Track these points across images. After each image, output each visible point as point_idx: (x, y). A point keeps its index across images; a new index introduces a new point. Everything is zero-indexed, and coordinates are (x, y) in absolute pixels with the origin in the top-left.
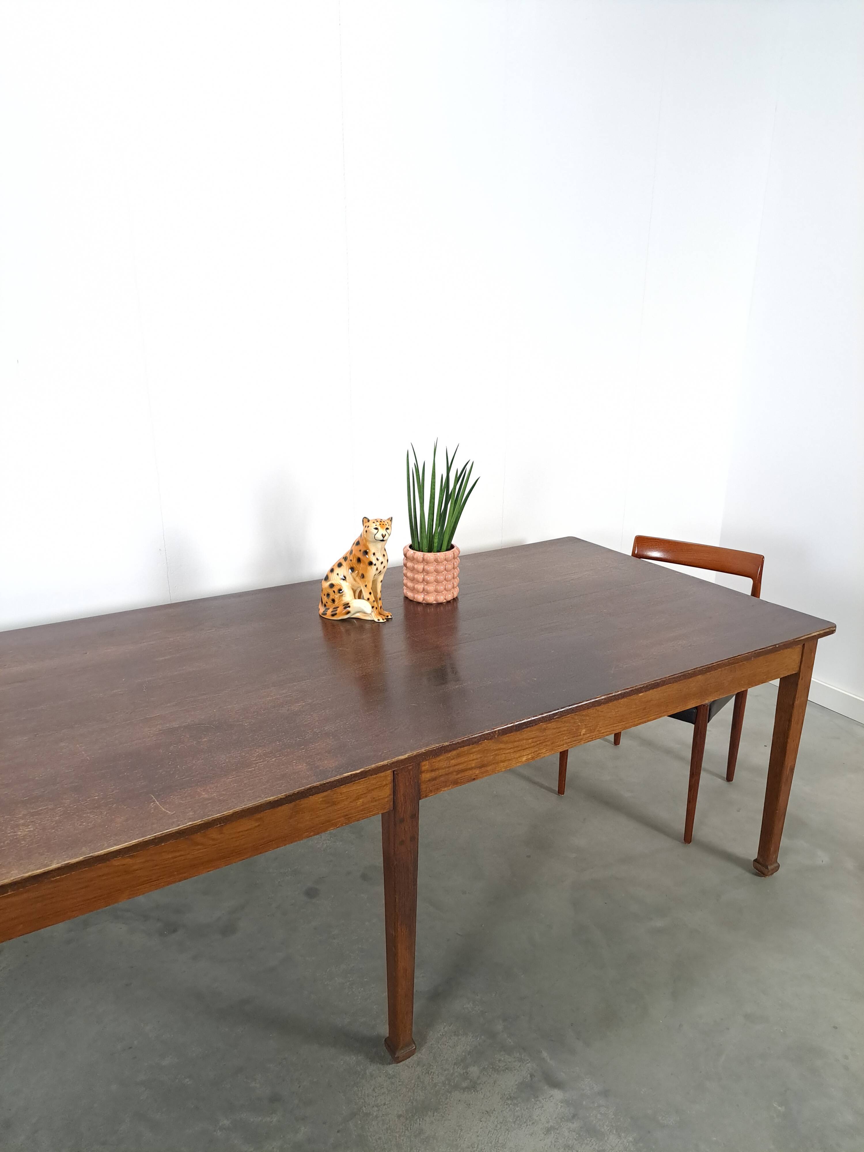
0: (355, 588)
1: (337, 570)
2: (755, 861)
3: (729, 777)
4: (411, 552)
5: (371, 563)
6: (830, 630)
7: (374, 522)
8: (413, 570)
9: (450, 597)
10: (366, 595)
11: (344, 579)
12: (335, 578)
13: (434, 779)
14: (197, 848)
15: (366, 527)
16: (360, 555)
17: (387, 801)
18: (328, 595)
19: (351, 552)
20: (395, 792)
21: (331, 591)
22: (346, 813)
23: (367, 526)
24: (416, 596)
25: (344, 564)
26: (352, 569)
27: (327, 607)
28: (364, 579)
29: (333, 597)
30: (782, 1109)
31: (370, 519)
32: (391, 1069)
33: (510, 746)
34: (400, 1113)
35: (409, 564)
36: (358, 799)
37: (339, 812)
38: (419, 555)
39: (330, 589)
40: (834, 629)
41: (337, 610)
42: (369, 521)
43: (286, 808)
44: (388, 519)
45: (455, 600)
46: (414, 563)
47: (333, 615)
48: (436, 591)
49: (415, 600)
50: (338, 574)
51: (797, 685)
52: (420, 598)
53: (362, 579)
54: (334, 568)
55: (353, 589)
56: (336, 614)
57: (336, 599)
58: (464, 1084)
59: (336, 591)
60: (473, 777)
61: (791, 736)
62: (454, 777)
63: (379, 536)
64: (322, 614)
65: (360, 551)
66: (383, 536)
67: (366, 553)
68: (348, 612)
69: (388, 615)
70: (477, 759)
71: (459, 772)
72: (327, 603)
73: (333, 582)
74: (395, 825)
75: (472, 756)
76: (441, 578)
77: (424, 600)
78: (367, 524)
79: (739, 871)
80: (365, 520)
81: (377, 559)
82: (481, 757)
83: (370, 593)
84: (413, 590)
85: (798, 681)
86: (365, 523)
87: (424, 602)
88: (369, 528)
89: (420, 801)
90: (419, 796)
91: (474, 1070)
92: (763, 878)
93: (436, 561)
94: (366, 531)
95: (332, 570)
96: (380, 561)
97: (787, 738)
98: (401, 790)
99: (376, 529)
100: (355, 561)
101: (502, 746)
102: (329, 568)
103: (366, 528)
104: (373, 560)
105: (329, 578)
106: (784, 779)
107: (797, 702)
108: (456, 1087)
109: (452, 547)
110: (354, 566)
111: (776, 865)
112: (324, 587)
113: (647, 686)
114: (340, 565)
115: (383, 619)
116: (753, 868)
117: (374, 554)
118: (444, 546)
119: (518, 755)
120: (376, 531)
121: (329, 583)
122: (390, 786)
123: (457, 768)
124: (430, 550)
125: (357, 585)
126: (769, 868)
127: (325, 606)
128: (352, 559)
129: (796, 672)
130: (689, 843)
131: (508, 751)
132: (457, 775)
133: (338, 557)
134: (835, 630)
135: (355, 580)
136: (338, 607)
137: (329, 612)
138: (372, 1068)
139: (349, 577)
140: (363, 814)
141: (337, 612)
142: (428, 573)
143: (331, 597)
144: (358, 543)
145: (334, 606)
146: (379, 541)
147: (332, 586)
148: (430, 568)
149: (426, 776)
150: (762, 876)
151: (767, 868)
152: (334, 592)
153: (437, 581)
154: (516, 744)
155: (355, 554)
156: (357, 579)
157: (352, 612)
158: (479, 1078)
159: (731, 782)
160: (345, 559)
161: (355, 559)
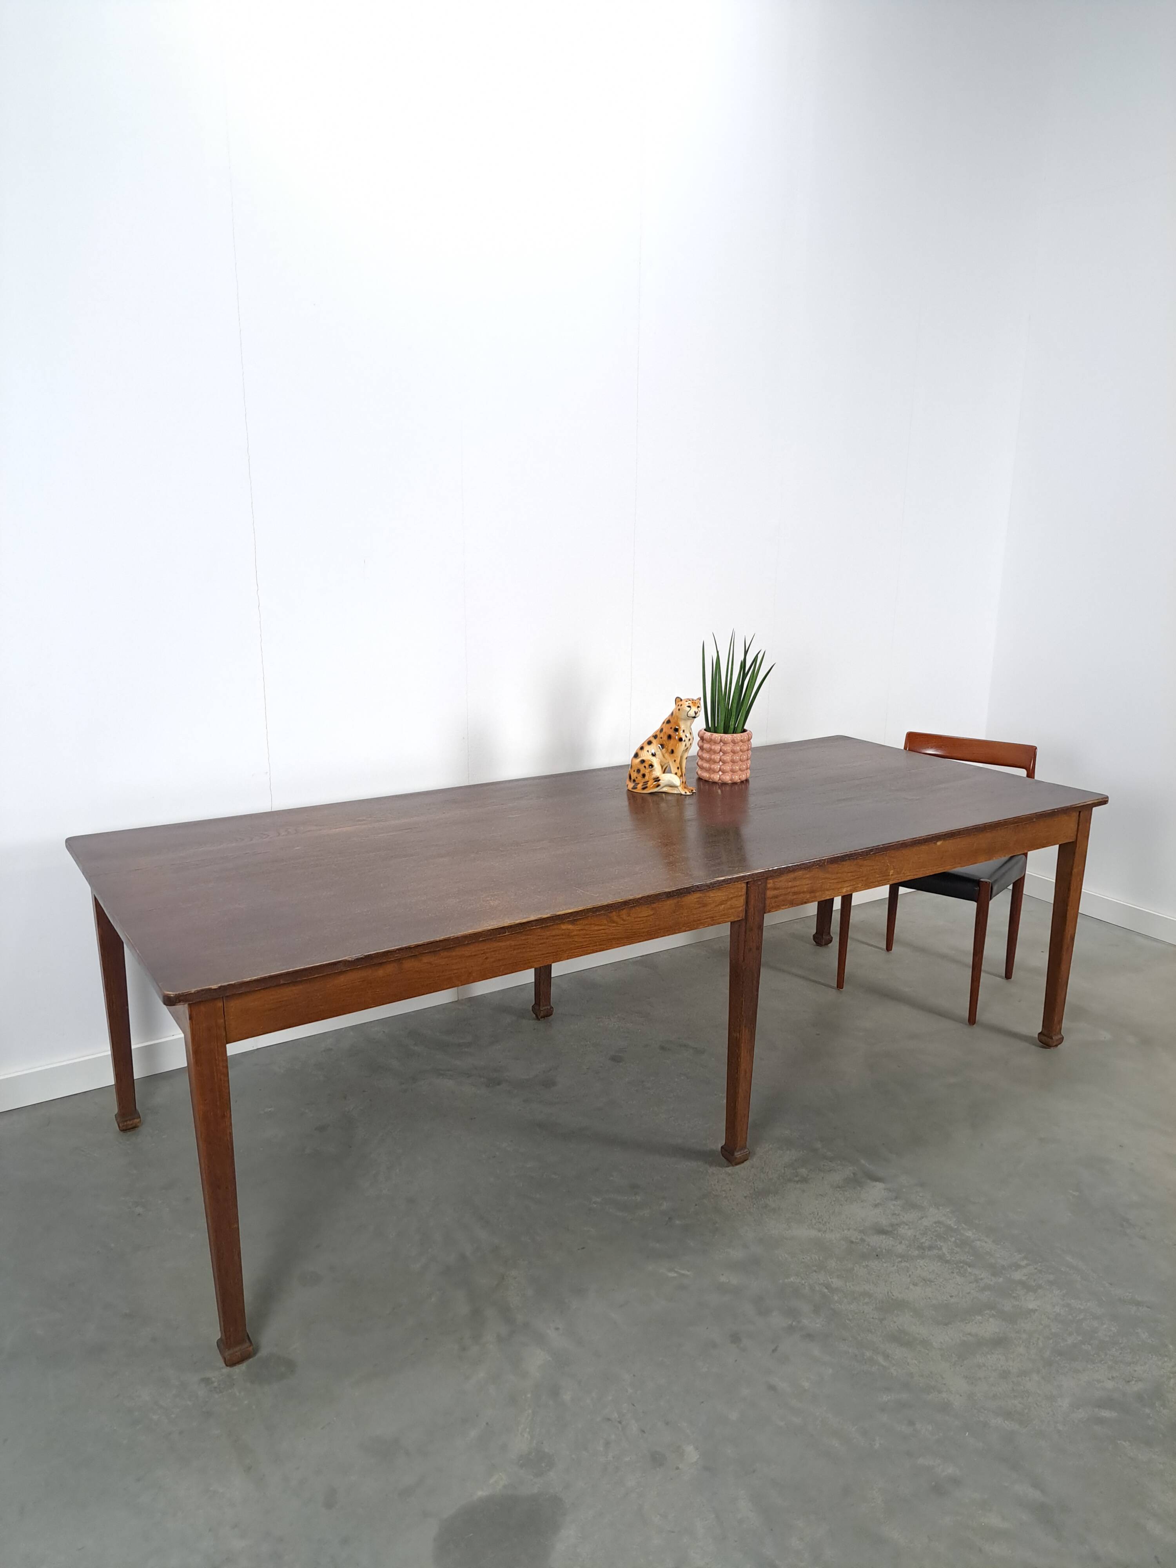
0: (663, 764)
1: (647, 748)
2: (1040, 1034)
3: (1008, 975)
4: (708, 734)
5: (681, 740)
6: (1104, 801)
7: (687, 701)
8: (710, 751)
9: (744, 777)
10: (674, 770)
11: (654, 755)
12: (646, 755)
13: (776, 897)
14: (613, 925)
15: (678, 705)
16: (671, 732)
17: (741, 910)
18: (639, 771)
19: (661, 730)
20: (747, 903)
21: (641, 767)
22: (712, 915)
23: (680, 705)
24: (712, 776)
25: (654, 741)
26: (663, 746)
27: (637, 782)
28: (673, 754)
29: (644, 773)
30: (1077, 1194)
31: (682, 699)
32: (729, 1170)
33: (834, 876)
34: (745, 1195)
35: (706, 746)
36: (721, 905)
37: (708, 913)
38: (717, 736)
39: (641, 765)
40: (1107, 799)
41: (647, 784)
42: (681, 700)
43: (671, 902)
44: (698, 699)
45: (747, 780)
46: (711, 745)
47: (644, 789)
48: (733, 771)
49: (710, 780)
50: (648, 751)
51: (1074, 853)
52: (716, 777)
53: (671, 755)
54: (644, 745)
55: (661, 765)
56: (646, 787)
57: (646, 774)
58: (797, 1179)
59: (647, 766)
60: (805, 900)
61: (1070, 904)
62: (790, 897)
63: (692, 713)
64: (632, 788)
65: (671, 728)
66: (696, 713)
67: (676, 730)
68: (658, 786)
69: (692, 789)
70: (808, 884)
71: (795, 893)
72: (637, 778)
73: (644, 758)
74: (745, 932)
75: (805, 881)
76: (736, 758)
77: (720, 779)
78: (680, 703)
79: (1024, 1045)
80: (678, 700)
81: (686, 736)
82: (811, 883)
83: (678, 768)
84: (709, 770)
85: (1075, 849)
86: (678, 702)
87: (720, 781)
88: (682, 706)
89: (765, 915)
90: (764, 911)
91: (803, 1171)
92: (1048, 1049)
93: (734, 742)
94: (679, 710)
95: (642, 748)
96: (688, 738)
97: (1067, 906)
98: (752, 902)
99: (689, 707)
100: (665, 738)
101: (827, 875)
102: (639, 746)
103: (679, 707)
104: (682, 735)
105: (639, 755)
106: (1065, 947)
107: (1075, 870)
108: (790, 1180)
109: (744, 731)
110: (665, 743)
111: (1060, 1036)
112: (634, 764)
113: (945, 835)
114: (650, 743)
115: (690, 792)
116: (1038, 1041)
117: (684, 731)
118: (740, 729)
119: (840, 886)
120: (689, 709)
121: (639, 760)
122: (744, 897)
123: (793, 890)
124: (725, 732)
125: (665, 761)
126: (1053, 1038)
127: (634, 781)
128: (662, 736)
129: (1073, 841)
130: (974, 1024)
131: (832, 881)
132: (793, 895)
133: (649, 734)
134: (1108, 801)
135: (664, 756)
136: (648, 781)
137: (640, 786)
138: (712, 1170)
139: (659, 753)
140: (723, 918)
141: (648, 785)
142: (725, 753)
143: (642, 772)
144: (668, 722)
145: (644, 780)
146: (691, 718)
147: (643, 761)
148: (728, 748)
149: (770, 893)
150: (1047, 1048)
151: (1052, 1038)
152: (645, 767)
153: (733, 761)
154: (839, 875)
155: (665, 733)
156: (667, 755)
157: (662, 785)
158: (808, 1175)
159: (1009, 980)
160: (655, 737)
161: (665, 736)
